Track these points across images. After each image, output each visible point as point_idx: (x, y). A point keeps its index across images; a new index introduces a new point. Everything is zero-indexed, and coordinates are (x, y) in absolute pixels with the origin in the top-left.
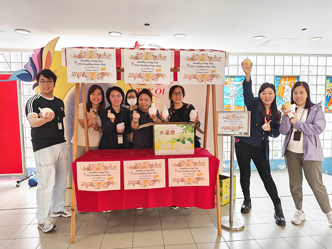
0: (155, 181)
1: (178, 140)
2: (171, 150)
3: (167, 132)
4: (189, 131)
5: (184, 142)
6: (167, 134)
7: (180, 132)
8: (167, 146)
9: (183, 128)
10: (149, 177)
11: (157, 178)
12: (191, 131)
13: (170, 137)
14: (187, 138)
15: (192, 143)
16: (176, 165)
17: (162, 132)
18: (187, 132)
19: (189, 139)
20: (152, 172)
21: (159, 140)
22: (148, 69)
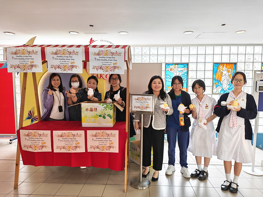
0: (76, 147)
1: (100, 116)
2: (94, 123)
3: (91, 109)
4: (109, 109)
5: (104, 117)
6: (91, 111)
7: (102, 109)
8: (91, 120)
9: (104, 106)
10: (72, 144)
11: (78, 145)
12: (110, 109)
13: (94, 113)
14: (107, 115)
15: (111, 118)
16: (93, 136)
17: (87, 110)
18: (107, 109)
19: (109, 115)
20: (74, 140)
21: (85, 115)
22: (65, 62)
